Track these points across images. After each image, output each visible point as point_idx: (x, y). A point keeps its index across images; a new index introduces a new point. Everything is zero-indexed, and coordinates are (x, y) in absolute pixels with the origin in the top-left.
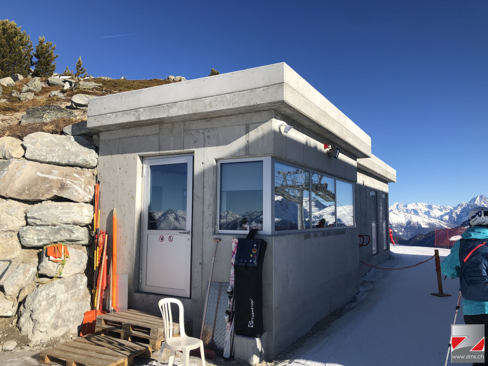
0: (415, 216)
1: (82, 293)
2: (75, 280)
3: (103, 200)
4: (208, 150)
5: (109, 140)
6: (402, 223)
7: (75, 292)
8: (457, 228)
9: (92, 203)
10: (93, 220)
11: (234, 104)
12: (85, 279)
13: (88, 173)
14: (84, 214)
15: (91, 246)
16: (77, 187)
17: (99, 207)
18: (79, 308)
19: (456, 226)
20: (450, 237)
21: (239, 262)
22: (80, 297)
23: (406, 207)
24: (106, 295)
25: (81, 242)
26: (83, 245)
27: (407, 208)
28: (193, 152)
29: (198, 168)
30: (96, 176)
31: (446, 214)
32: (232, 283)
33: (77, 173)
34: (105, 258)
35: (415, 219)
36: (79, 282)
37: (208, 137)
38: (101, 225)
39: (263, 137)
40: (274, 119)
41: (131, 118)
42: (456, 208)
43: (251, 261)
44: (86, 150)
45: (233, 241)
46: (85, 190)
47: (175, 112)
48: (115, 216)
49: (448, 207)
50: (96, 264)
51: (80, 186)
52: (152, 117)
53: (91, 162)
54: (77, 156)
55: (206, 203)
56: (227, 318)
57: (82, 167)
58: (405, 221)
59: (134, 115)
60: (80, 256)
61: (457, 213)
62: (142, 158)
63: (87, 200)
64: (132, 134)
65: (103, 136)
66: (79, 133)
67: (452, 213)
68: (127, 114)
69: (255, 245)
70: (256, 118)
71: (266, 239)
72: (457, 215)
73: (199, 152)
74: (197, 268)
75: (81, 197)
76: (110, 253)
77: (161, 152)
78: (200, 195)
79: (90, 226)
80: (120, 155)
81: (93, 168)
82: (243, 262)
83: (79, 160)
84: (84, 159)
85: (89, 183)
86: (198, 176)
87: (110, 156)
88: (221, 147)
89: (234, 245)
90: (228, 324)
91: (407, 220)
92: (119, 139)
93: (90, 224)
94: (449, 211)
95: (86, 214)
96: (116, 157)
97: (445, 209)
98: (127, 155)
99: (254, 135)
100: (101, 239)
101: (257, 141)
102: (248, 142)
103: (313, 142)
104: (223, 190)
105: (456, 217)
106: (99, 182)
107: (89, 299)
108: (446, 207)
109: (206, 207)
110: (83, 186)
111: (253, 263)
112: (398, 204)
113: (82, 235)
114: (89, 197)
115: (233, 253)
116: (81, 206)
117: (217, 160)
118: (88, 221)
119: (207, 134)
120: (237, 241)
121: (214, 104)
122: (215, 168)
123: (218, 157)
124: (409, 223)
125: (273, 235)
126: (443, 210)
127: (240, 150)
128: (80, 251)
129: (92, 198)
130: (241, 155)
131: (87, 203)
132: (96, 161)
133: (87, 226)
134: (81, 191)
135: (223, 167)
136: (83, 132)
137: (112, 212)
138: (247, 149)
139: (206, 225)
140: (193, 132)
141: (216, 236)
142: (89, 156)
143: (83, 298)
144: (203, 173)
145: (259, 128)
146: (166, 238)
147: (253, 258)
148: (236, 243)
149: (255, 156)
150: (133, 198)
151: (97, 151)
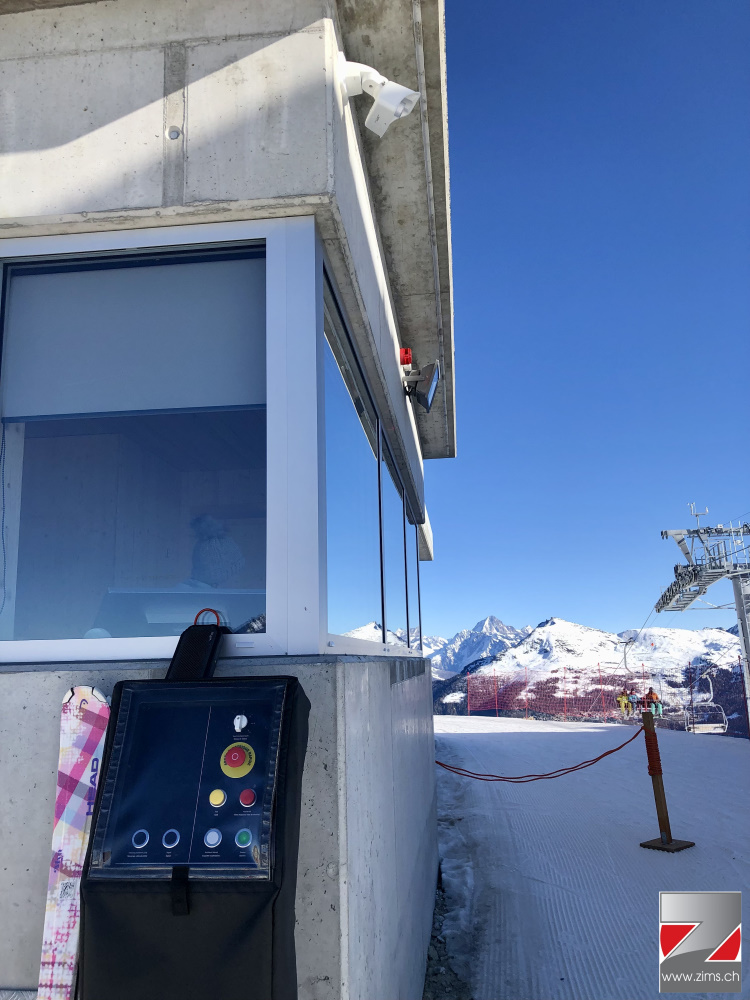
8: (454, 680)
19: (454, 674)
20: (443, 696)
21: (123, 857)
31: (437, 652)
40: (331, 27)
42: (452, 641)
43: (213, 838)
45: (65, 708)
49: (440, 639)
61: (454, 650)
67: (446, 651)
69: (240, 723)
72: (454, 654)
82: (155, 853)
94: (442, 647)
97: (435, 643)
102: (176, 133)
105: (453, 658)
108: (435, 638)
111: (228, 852)
115: (69, 784)
120: (98, 702)
126: (432, 645)
130: (136, 202)
138: (174, 172)
145: (242, 63)
147: (226, 818)
148: (87, 716)
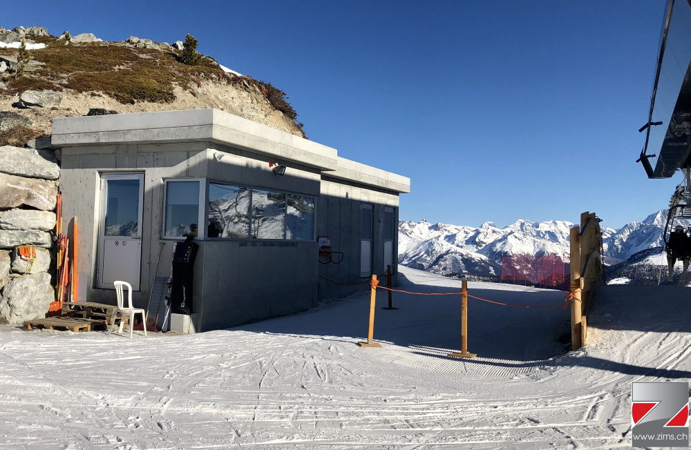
0: (551, 243)
1: (47, 288)
2: (42, 277)
3: (65, 209)
4: (157, 169)
5: (70, 155)
6: (528, 255)
7: (42, 286)
8: (620, 266)
9: (55, 211)
10: (56, 226)
11: (176, 136)
12: (50, 277)
13: (51, 184)
14: (48, 221)
15: (54, 249)
16: (42, 197)
17: (61, 215)
18: (46, 299)
20: (610, 279)
22: (46, 291)
23: (537, 227)
24: (67, 291)
25: (45, 246)
26: (46, 248)
27: (538, 229)
28: (144, 171)
29: (148, 186)
30: (58, 187)
32: (171, 276)
33: (42, 184)
34: (67, 259)
35: (551, 248)
36: (45, 278)
37: (157, 159)
38: (63, 231)
39: (200, 163)
40: (208, 149)
41: (92, 140)
42: (620, 232)
43: (185, 259)
44: (50, 163)
45: (173, 245)
46: (49, 200)
47: (129, 138)
48: (76, 223)
50: (59, 264)
51: (45, 196)
52: (111, 141)
53: (54, 175)
54: (42, 169)
55: (154, 214)
56: (166, 302)
57: (46, 179)
58: (534, 250)
59: (95, 137)
60: (45, 258)
61: (622, 239)
62: (101, 173)
63: (51, 209)
64: (91, 152)
65: (64, 152)
66: (42, 147)
68: (88, 135)
69: (190, 248)
70: (195, 147)
71: (198, 243)
73: (149, 171)
74: (146, 266)
75: (46, 206)
76: (71, 256)
77: (117, 169)
78: (150, 207)
79: (53, 232)
80: (81, 169)
81: (56, 180)
82: (179, 260)
83: (44, 174)
84: (48, 172)
85: (52, 194)
86: (148, 192)
87: (71, 170)
88: (168, 168)
89: (175, 247)
90: (167, 307)
91: (537, 250)
92: (80, 155)
93: (52, 230)
95: (49, 221)
96: (76, 170)
98: (87, 170)
99: (194, 160)
100: (63, 243)
101: (195, 167)
102: (188, 166)
103: (255, 163)
104: (169, 203)
105: (620, 247)
106: (61, 193)
107: (53, 293)
109: (154, 217)
110: (47, 197)
112: (523, 221)
113: (46, 238)
114: (52, 206)
116: (45, 214)
117: (163, 179)
118: (51, 227)
119: (156, 157)
120: (177, 244)
121: (161, 135)
122: (162, 186)
123: (165, 176)
124: (540, 254)
125: (205, 240)
127: (182, 173)
128: (44, 253)
129: (54, 206)
130: (184, 176)
131: (50, 211)
132: (58, 173)
133: (49, 232)
134: (45, 200)
135: (169, 184)
136: (46, 146)
137: (73, 220)
138: (188, 172)
139: (153, 233)
140: (145, 154)
141: (161, 241)
142: (53, 169)
143: (49, 292)
144: (152, 190)
145: (197, 155)
146: (120, 243)
147: (186, 257)
149: (193, 177)
150: (93, 208)
151: (59, 165)
